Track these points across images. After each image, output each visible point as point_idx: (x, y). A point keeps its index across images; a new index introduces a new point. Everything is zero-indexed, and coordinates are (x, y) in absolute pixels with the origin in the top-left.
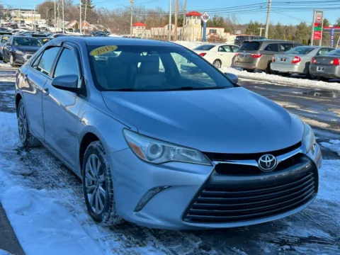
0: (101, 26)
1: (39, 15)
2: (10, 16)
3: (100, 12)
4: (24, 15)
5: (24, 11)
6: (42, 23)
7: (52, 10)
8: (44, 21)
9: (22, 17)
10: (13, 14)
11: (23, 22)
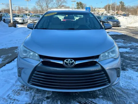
0: (127, 12)
1: (105, 10)
2: (95, 10)
3: (127, 7)
4: (99, 10)
5: (100, 8)
6: (105, 12)
7: (109, 7)
8: (106, 11)
9: (98, 10)
10: (96, 10)
11: (99, 12)
